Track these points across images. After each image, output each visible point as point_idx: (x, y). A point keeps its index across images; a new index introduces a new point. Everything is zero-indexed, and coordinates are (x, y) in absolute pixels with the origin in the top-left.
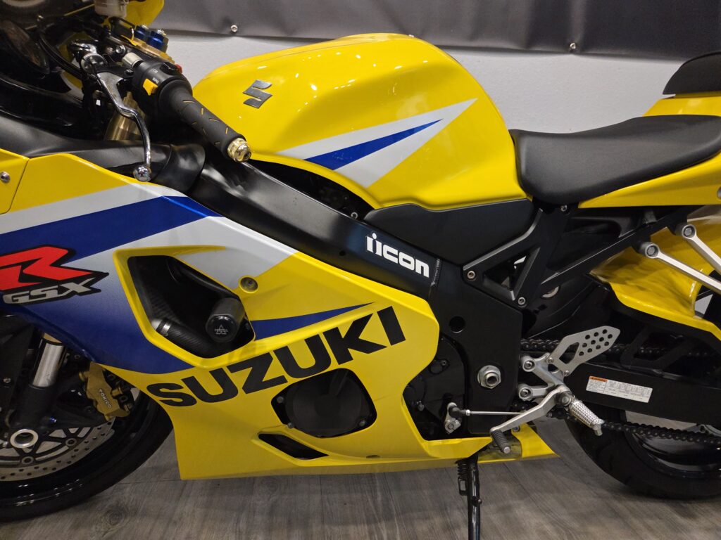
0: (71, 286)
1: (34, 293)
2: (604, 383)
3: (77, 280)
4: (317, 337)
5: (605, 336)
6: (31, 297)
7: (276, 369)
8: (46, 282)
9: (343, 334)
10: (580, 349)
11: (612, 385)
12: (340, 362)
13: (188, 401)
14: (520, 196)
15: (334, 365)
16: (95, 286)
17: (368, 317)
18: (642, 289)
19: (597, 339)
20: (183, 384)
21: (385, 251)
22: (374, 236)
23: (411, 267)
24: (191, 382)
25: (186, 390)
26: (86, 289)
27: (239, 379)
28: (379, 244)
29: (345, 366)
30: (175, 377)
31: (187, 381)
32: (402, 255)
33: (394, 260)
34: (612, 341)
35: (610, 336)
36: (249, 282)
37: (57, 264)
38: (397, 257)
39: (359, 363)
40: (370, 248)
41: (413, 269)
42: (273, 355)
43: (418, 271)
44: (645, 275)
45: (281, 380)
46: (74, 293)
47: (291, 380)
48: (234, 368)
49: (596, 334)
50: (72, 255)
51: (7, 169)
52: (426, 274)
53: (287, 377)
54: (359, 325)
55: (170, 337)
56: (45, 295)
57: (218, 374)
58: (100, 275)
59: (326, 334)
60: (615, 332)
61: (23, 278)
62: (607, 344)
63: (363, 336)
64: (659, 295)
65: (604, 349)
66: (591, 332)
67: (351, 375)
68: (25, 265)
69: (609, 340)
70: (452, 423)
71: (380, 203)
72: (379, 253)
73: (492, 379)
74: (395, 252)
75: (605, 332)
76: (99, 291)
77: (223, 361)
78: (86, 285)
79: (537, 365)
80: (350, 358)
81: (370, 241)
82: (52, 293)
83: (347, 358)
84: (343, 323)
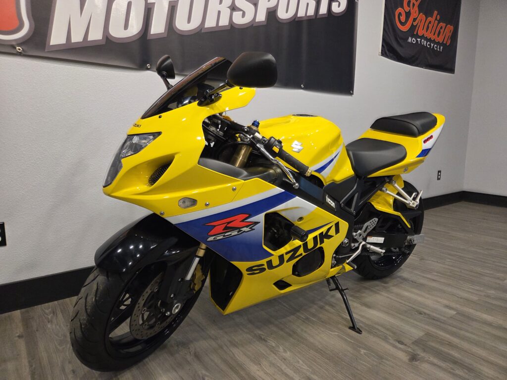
0: (244, 229)
1: (227, 234)
3: (247, 226)
4: (316, 236)
9: (324, 233)
10: (369, 227)
11: (373, 239)
12: (320, 244)
13: (262, 271)
14: (354, 174)
15: (319, 246)
17: (331, 227)
18: (378, 203)
20: (265, 264)
21: (329, 201)
22: (327, 196)
23: (332, 205)
24: (269, 262)
25: (265, 266)
26: (249, 230)
28: (328, 198)
30: (264, 262)
31: (267, 262)
32: (331, 202)
36: (301, 219)
37: (243, 221)
39: (325, 244)
40: (327, 200)
42: (301, 246)
44: (378, 198)
45: (301, 254)
46: (244, 232)
47: (304, 254)
48: (288, 253)
50: (250, 216)
52: (334, 207)
54: (329, 229)
56: (231, 234)
58: (256, 223)
59: (320, 234)
60: (377, 220)
61: (226, 228)
63: (329, 234)
65: (374, 226)
66: (371, 220)
67: (322, 248)
68: (229, 223)
69: (375, 223)
70: (334, 262)
71: (326, 183)
73: (347, 243)
75: (374, 220)
76: (254, 229)
78: (250, 228)
79: (357, 235)
82: (235, 233)
83: (322, 242)
84: (324, 230)
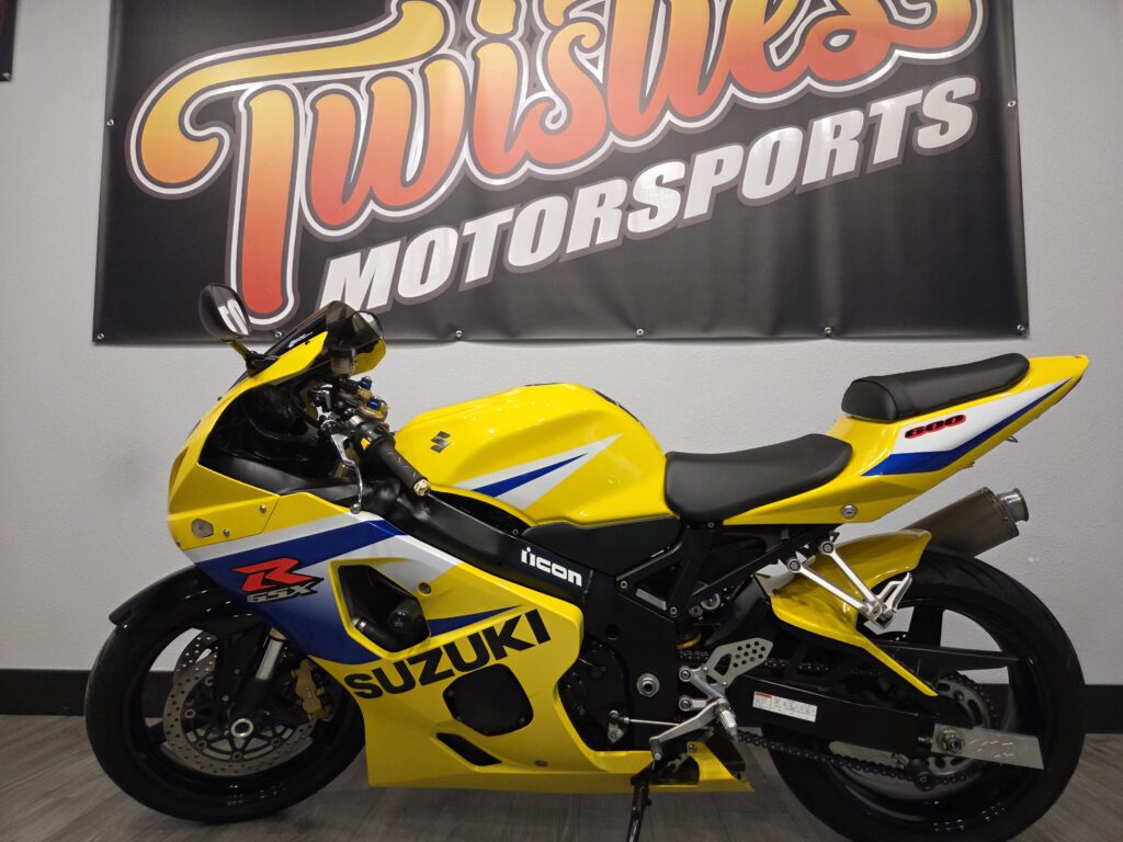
0: (298, 589)
1: (271, 593)
2: (769, 699)
3: (301, 584)
4: (477, 634)
5: (758, 648)
6: (268, 597)
7: (445, 664)
8: (280, 586)
9: (498, 632)
10: (733, 660)
11: (777, 702)
12: (497, 658)
13: (377, 693)
14: (667, 514)
15: (492, 661)
16: (314, 588)
17: (517, 619)
18: (803, 603)
19: (750, 651)
20: (372, 675)
21: (539, 562)
22: (529, 549)
23: (564, 577)
24: (379, 673)
25: (375, 681)
26: (307, 591)
27: (417, 671)
28: (533, 557)
29: (501, 661)
30: (366, 668)
31: (375, 672)
32: (555, 566)
33: (548, 570)
34: (766, 654)
35: (763, 649)
36: (425, 587)
37: (290, 571)
38: (550, 567)
39: (513, 660)
40: (524, 559)
41: (565, 578)
42: (443, 650)
43: (571, 580)
44: (810, 590)
45: (449, 673)
46: (298, 594)
47: (458, 674)
48: (413, 660)
49: (748, 646)
50: (301, 565)
51: (265, 504)
52: (579, 583)
53: (455, 671)
54: (511, 625)
55: (364, 632)
56: (277, 596)
57: (400, 666)
58: (317, 580)
59: (485, 631)
60: (769, 645)
61: (265, 582)
62: (761, 656)
63: (514, 635)
64: (819, 610)
65: (758, 662)
66: (743, 644)
67: (506, 671)
68: (267, 572)
69: (763, 653)
70: (616, 732)
71: (535, 522)
72: (532, 563)
73: (648, 687)
74: (548, 563)
75: (757, 644)
76: (316, 592)
77: (404, 655)
78: (308, 588)
79: (696, 676)
80: (505, 655)
81: (524, 554)
82: (283, 594)
83: (501, 654)
